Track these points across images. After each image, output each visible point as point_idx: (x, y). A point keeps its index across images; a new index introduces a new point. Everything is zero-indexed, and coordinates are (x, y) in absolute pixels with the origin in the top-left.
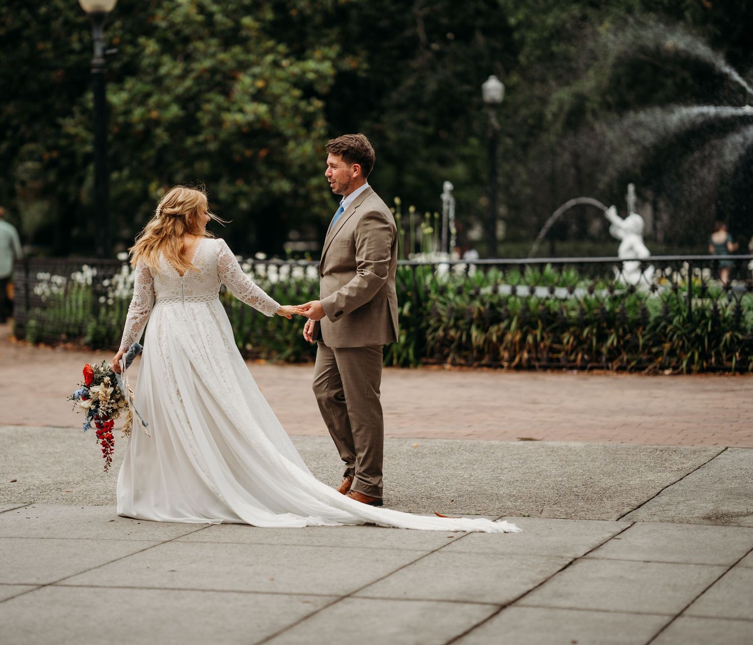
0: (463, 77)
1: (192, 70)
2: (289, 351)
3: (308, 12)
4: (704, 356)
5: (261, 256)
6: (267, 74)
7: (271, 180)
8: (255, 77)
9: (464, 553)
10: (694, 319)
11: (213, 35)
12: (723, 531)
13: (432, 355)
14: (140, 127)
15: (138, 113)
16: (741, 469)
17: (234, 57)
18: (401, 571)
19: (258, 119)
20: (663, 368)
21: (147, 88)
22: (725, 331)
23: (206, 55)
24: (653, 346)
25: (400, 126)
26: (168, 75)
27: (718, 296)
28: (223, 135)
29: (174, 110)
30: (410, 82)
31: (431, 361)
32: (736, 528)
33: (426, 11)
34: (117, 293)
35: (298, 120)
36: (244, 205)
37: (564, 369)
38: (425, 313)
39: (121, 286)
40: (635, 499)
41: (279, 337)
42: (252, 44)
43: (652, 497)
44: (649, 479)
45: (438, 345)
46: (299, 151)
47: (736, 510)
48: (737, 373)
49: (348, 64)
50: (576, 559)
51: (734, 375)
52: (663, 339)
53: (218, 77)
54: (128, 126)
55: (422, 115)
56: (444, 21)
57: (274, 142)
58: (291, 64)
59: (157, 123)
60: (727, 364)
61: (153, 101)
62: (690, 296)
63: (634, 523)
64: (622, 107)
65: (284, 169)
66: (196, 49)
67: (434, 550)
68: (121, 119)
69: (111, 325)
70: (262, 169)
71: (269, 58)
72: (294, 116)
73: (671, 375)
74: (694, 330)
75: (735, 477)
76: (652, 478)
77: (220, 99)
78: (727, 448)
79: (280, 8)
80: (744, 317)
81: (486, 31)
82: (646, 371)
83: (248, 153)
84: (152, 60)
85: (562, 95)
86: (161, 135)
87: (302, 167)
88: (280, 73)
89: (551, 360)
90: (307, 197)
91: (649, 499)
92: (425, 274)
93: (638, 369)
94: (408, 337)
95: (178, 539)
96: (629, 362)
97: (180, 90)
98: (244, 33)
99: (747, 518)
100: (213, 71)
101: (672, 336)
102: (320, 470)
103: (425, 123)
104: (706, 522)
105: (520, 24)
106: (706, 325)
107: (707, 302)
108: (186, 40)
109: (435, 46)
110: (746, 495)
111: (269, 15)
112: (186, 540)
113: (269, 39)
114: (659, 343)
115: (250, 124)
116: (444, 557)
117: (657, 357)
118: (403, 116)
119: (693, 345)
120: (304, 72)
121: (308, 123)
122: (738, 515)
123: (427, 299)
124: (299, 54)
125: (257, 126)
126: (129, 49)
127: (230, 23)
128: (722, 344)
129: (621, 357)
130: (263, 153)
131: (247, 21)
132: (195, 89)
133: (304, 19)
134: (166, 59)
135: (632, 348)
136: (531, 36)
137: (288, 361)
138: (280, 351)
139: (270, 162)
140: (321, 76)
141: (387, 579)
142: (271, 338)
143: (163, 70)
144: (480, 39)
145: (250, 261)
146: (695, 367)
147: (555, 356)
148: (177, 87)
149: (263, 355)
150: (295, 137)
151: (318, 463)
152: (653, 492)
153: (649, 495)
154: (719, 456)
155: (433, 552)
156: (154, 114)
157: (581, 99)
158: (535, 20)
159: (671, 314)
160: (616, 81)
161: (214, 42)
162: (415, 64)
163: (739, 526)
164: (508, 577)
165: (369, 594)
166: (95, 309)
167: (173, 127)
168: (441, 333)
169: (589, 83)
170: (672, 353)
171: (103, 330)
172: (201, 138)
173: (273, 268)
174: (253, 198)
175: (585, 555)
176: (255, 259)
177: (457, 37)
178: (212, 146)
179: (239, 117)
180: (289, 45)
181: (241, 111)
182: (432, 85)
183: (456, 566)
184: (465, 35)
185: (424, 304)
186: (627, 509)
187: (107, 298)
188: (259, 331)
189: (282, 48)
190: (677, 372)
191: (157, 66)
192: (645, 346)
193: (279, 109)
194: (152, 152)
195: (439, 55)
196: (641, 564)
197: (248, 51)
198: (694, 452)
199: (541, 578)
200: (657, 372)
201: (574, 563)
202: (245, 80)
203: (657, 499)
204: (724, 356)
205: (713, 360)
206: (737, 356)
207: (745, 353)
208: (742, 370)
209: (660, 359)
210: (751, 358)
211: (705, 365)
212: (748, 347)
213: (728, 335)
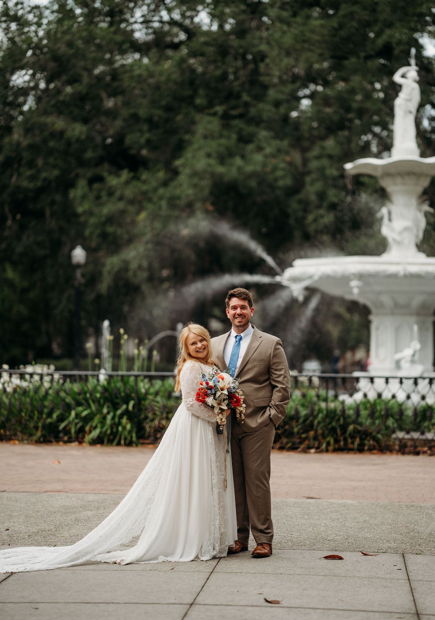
2: (39, 434)
4: (337, 441)
10: (330, 416)
13: (149, 437)
20: (309, 448)
22: (349, 424)
24: (303, 433)
31: (147, 441)
38: (143, 408)
41: (30, 424)
45: (152, 431)
48: (358, 452)
51: (355, 453)
52: (310, 428)
60: (351, 446)
73: (316, 452)
74: (330, 423)
80: (361, 415)
82: (299, 450)
93: (294, 448)
94: (132, 427)
96: (287, 443)
101: (317, 427)
106: (338, 420)
107: (338, 405)
114: (306, 431)
117: (305, 441)
119: (329, 432)
123: (146, 399)
128: (348, 433)
129: (281, 441)
135: (290, 434)
137: (38, 442)
138: (30, 435)
142: (25, 426)
146: (331, 448)
159: (315, 412)
168: (156, 422)
170: (315, 438)
185: (143, 402)
190: (319, 450)
192: (298, 433)
200: (306, 451)
204: (349, 441)
205: (342, 443)
206: (357, 441)
207: (361, 439)
208: (360, 450)
209: (307, 442)
210: (366, 442)
211: (337, 446)
212: (365, 435)
213: (351, 427)
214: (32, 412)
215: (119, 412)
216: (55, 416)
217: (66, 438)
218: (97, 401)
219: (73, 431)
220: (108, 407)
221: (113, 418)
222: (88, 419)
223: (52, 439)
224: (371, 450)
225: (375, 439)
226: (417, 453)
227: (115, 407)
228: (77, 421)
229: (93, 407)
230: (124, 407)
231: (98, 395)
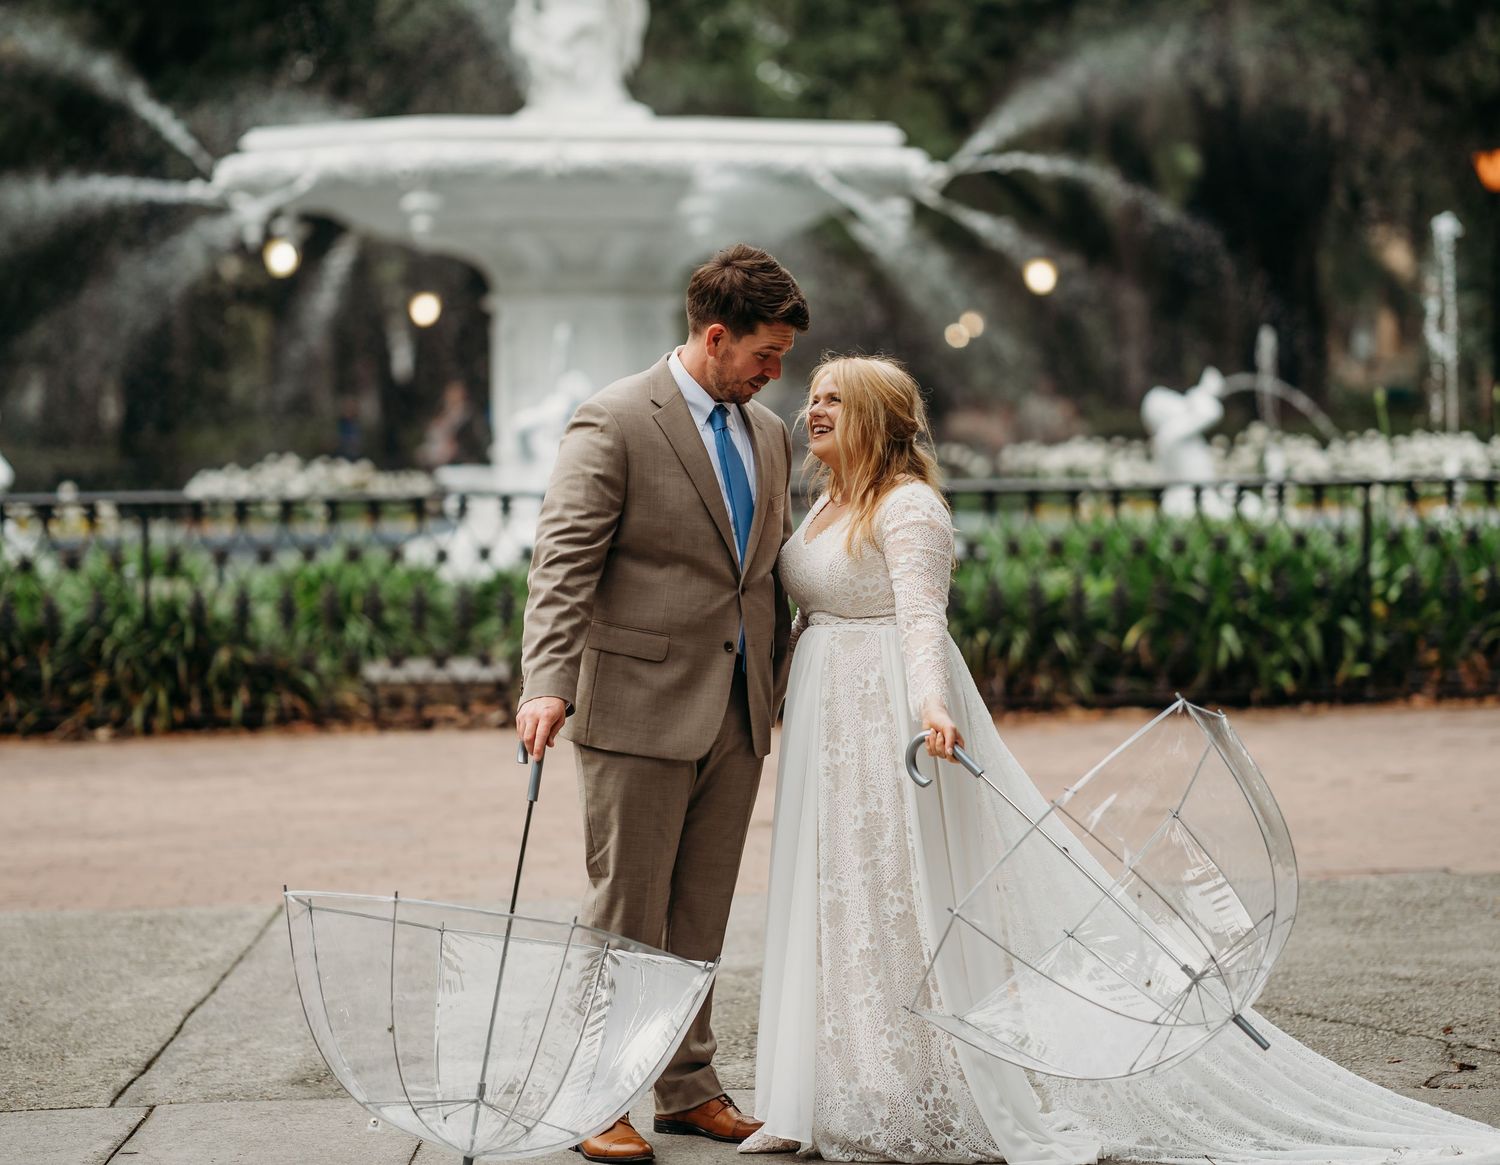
10: (155, 623)
40: (133, 1048)
43: (167, 1039)
44: (147, 994)
63: (152, 1108)
76: (154, 992)
91: (163, 1044)
107: (182, 588)
128: (212, 673)
152: (167, 1028)
153: (161, 1034)
186: (125, 1076)
203: (177, 1043)
206: (242, 696)
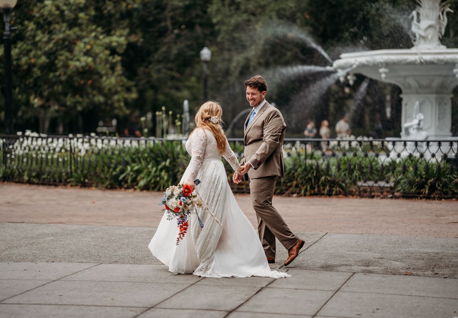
0: (190, 47)
1: (53, 39)
2: (107, 183)
3: (113, 12)
4: (312, 188)
5: (93, 134)
6: (92, 42)
7: (94, 96)
8: (85, 43)
9: (208, 285)
10: (307, 170)
11: (64, 21)
12: (330, 274)
14: (25, 67)
15: (24, 60)
16: (335, 243)
17: (75, 33)
18: (177, 295)
19: (87, 65)
20: (293, 193)
21: (29, 47)
22: (322, 176)
23: (60, 31)
24: (288, 182)
25: (159, 71)
26: (40, 41)
27: (319, 159)
28: (69, 72)
29: (44, 59)
30: (164, 49)
32: (336, 272)
33: (171, 14)
34: (17, 152)
35: (108, 66)
36: (79, 108)
37: (245, 194)
38: (177, 165)
39: (19, 148)
41: (102, 176)
42: (84, 26)
46: (108, 82)
47: (335, 264)
48: (328, 196)
49: (133, 38)
50: (262, 288)
51: (326, 197)
52: (293, 179)
53: (66, 43)
54: (19, 66)
55: (170, 65)
56: (181, 19)
57: (95, 77)
58: (104, 38)
59: (34, 65)
60: (323, 192)
61: (32, 54)
62: (306, 159)
64: (267, 65)
65: (100, 90)
66: (55, 28)
67: (192, 284)
68: (15, 63)
69: (13, 169)
70: (89, 90)
71: (93, 34)
72: (106, 64)
73: (297, 197)
74: (307, 175)
75: (333, 247)
77: (67, 54)
78: (327, 233)
79: (97, 9)
80: (331, 169)
81: (201, 25)
82: (284, 195)
83: (82, 82)
84: (33, 33)
85: (238, 59)
86: (37, 72)
87: (110, 90)
88: (98, 42)
89: (239, 189)
90: (112, 105)
92: (177, 145)
93: (281, 194)
94: (169, 176)
95: (61, 279)
97: (47, 49)
98: (80, 21)
99: (340, 267)
100: (64, 40)
101: (297, 178)
102: (130, 244)
103: (171, 69)
104: (322, 269)
105: (218, 23)
106: (313, 172)
107: (314, 162)
108: (50, 24)
109: (176, 31)
110: (339, 256)
111: (93, 13)
112: (65, 280)
113: (93, 25)
114: (291, 181)
115: (83, 67)
116: (198, 287)
117: (290, 188)
118: (160, 66)
119: (307, 182)
120: (111, 42)
121: (113, 68)
122: (336, 266)
123: (178, 158)
124: (108, 33)
125: (87, 68)
126: (19, 27)
127: (73, 16)
128: (320, 182)
130: (90, 82)
131: (82, 15)
132: (54, 49)
133: (111, 16)
134: (39, 32)
136: (224, 28)
137: (107, 188)
138: (103, 183)
139: (93, 87)
140: (120, 44)
141: (171, 299)
142: (98, 177)
143: (37, 39)
144: (198, 29)
145: (87, 137)
146: (308, 193)
147: (241, 187)
148: (45, 47)
149: (94, 185)
150: (107, 74)
151: (129, 240)
154: (324, 237)
155: (192, 285)
156: (33, 61)
157: (248, 60)
158: (226, 20)
159: (297, 167)
160: (264, 51)
161: (65, 25)
162: (167, 40)
163: (337, 271)
164: (231, 297)
165: (163, 306)
166: (5, 161)
167: (42, 68)
169: (252, 52)
170: (297, 186)
171: (9, 171)
172: (57, 73)
173: (99, 141)
174: (85, 105)
175: (266, 286)
176: (90, 136)
177: (187, 27)
178: (63, 78)
179: (77, 64)
180: (103, 28)
181: (78, 60)
182: (175, 50)
183: (205, 292)
184: (190, 26)
185: (176, 160)
187: (11, 155)
188: (92, 173)
189: (99, 29)
190: (299, 195)
191: (34, 36)
192: (284, 182)
193: (98, 60)
194: (32, 80)
195: (178, 36)
196: (294, 290)
197: (81, 30)
198: (312, 235)
199: (247, 298)
200: (289, 196)
201: (262, 290)
202: (81, 45)
204: (321, 188)
205: (316, 190)
206: (327, 188)
207: (331, 187)
208: (330, 194)
209: (291, 189)
210: (334, 189)
211: (312, 192)
212: (333, 183)
213: (323, 178)
214: (103, 167)
215: (160, 167)
216: (118, 170)
217: (126, 186)
218: (145, 159)
219: (129, 181)
220: (153, 164)
221: (156, 171)
222: (138, 172)
223: (118, 187)
224: (337, 194)
225: (341, 186)
226: (373, 197)
227: (157, 163)
228: (131, 173)
229: (143, 163)
230: (163, 163)
231: (146, 155)
